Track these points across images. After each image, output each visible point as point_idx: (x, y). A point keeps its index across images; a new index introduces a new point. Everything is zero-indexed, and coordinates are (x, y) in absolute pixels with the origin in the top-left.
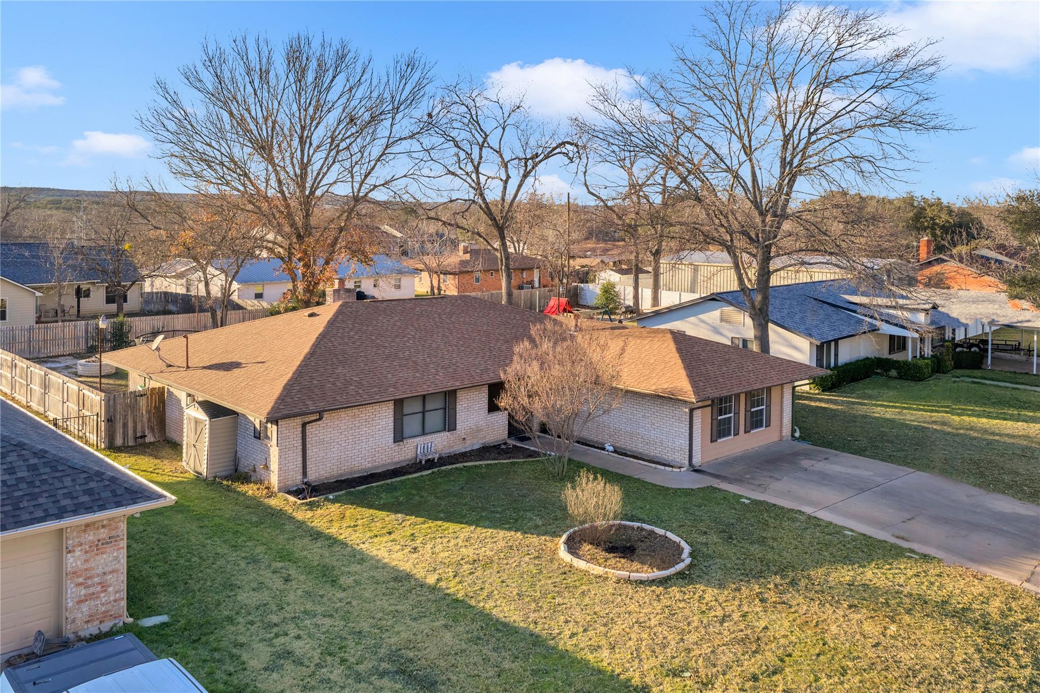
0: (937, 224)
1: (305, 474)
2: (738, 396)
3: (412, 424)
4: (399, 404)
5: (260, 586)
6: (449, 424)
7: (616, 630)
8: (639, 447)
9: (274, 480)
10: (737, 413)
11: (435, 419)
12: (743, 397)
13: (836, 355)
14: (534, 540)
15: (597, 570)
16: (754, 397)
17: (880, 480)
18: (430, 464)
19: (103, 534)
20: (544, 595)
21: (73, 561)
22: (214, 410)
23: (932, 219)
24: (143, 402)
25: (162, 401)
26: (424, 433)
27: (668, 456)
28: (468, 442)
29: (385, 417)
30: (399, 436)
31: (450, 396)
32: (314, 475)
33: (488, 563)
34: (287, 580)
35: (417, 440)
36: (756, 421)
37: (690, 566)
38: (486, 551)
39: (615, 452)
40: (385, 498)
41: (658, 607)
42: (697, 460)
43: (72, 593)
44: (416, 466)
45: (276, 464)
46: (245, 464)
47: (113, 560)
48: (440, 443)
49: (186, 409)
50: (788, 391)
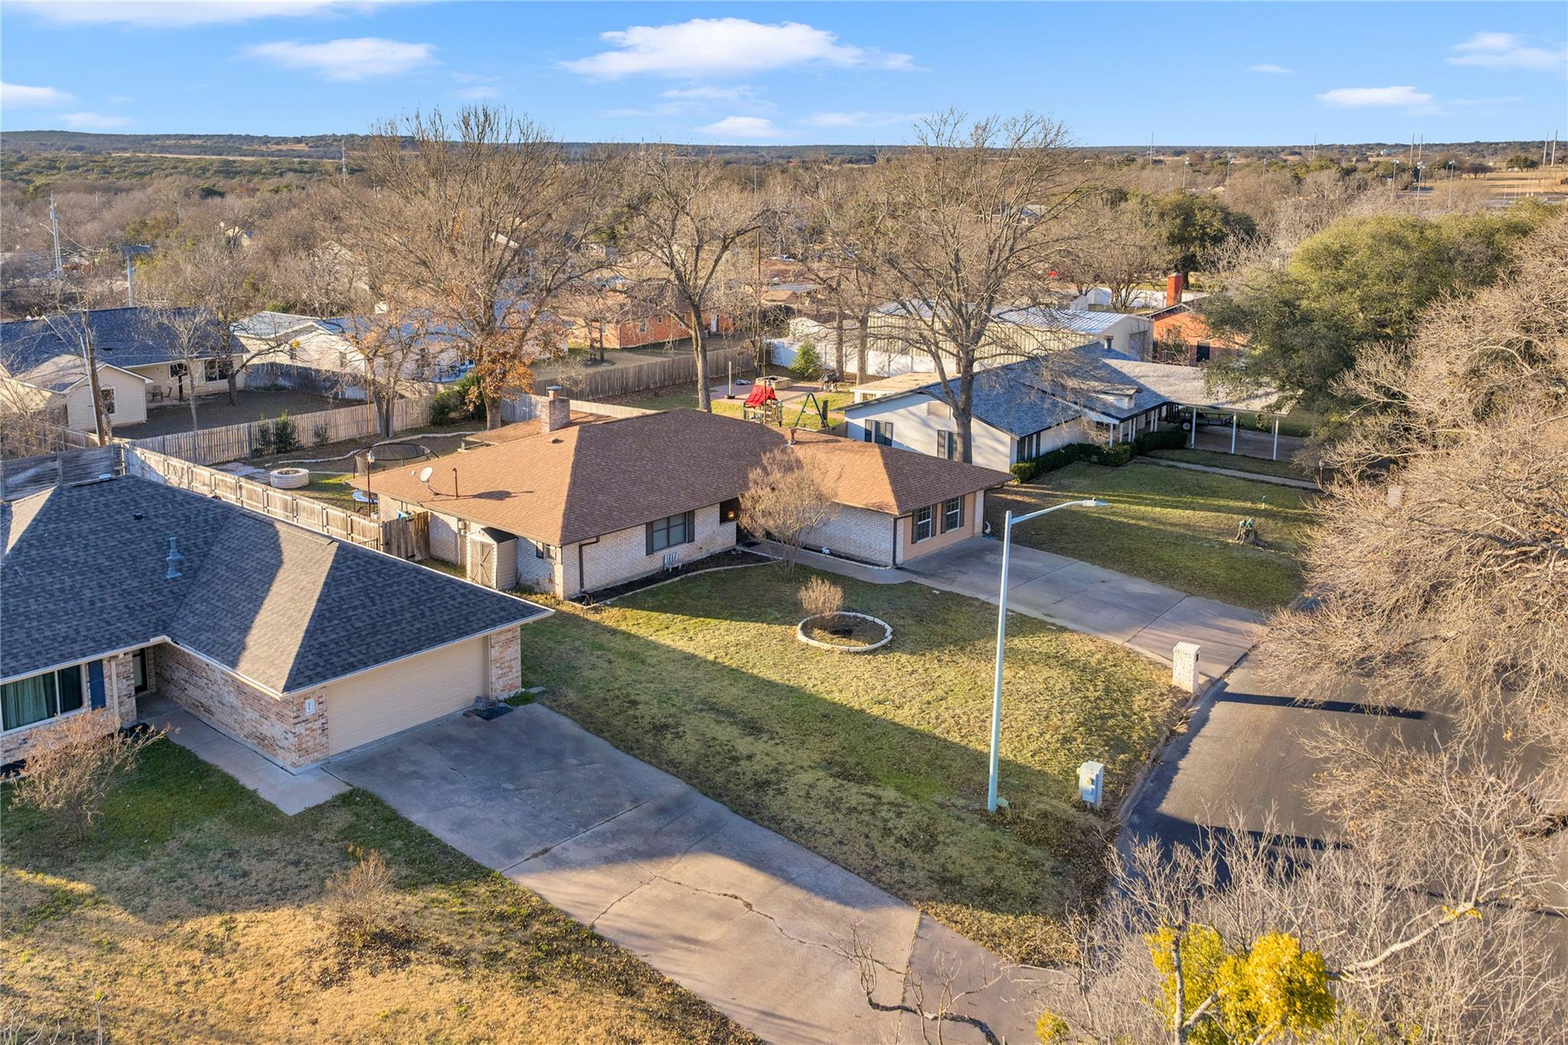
0: (1207, 234)
1: (582, 585)
2: (935, 506)
3: (660, 538)
4: (650, 526)
5: (594, 667)
6: (689, 537)
7: (842, 682)
8: (851, 550)
9: (559, 591)
10: (935, 518)
11: (677, 533)
12: (939, 506)
13: (1038, 445)
14: (777, 628)
15: (828, 646)
16: (951, 504)
17: (1047, 570)
18: (676, 572)
19: (510, 635)
20: (792, 664)
21: (494, 653)
22: (500, 535)
23: (1202, 227)
24: (411, 526)
25: (426, 523)
26: (669, 546)
27: (876, 557)
28: (704, 550)
29: (639, 535)
30: (650, 551)
31: (689, 517)
32: (587, 587)
33: (747, 646)
34: (610, 662)
35: (664, 552)
36: (951, 523)
37: (891, 641)
38: (744, 637)
39: (831, 554)
40: (651, 602)
41: (869, 667)
42: (900, 560)
43: (495, 672)
44: (665, 574)
45: (560, 579)
46: (527, 579)
47: (515, 652)
48: (682, 553)
49: (460, 537)
50: (980, 496)
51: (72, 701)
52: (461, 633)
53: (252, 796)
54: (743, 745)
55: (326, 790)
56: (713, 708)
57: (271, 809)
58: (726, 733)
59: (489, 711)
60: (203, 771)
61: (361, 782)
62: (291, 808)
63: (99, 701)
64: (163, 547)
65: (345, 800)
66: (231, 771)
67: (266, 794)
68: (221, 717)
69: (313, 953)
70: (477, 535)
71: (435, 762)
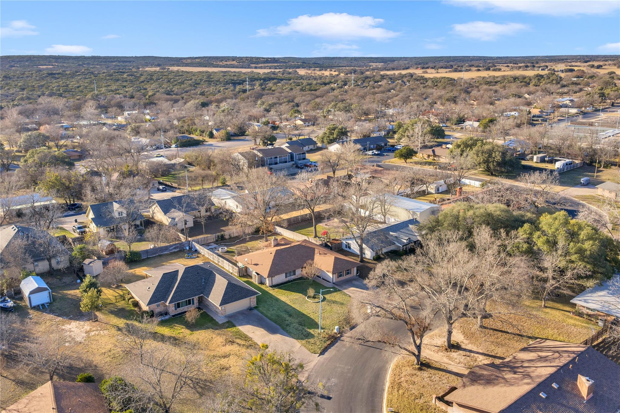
2: (344, 270)
3: (288, 275)
4: (286, 273)
6: (295, 274)
8: (326, 278)
9: (268, 285)
10: (343, 273)
11: (292, 274)
13: (382, 251)
15: (310, 301)
18: (291, 281)
19: (254, 297)
20: (302, 304)
21: (252, 300)
22: (258, 274)
24: (244, 269)
25: (246, 268)
27: (330, 281)
28: (296, 277)
29: (284, 275)
30: (286, 277)
31: (294, 270)
32: (273, 284)
34: (272, 301)
35: (289, 277)
36: (348, 273)
37: (322, 300)
38: (297, 297)
39: (322, 279)
40: (284, 288)
41: (315, 305)
43: (252, 303)
44: (289, 282)
45: (267, 282)
46: (263, 282)
47: (255, 299)
48: (293, 277)
49: (252, 272)
50: (355, 269)
51: (190, 304)
52: (246, 297)
53: (215, 320)
54: (288, 318)
55: (226, 320)
56: (286, 311)
57: (218, 323)
58: (286, 316)
59: (251, 309)
60: (208, 316)
61: (230, 320)
62: (220, 323)
63: (193, 304)
64: (202, 279)
65: (228, 322)
66: (212, 316)
67: (217, 320)
68: (210, 307)
69: (222, 342)
70: (254, 273)
71: (241, 317)
